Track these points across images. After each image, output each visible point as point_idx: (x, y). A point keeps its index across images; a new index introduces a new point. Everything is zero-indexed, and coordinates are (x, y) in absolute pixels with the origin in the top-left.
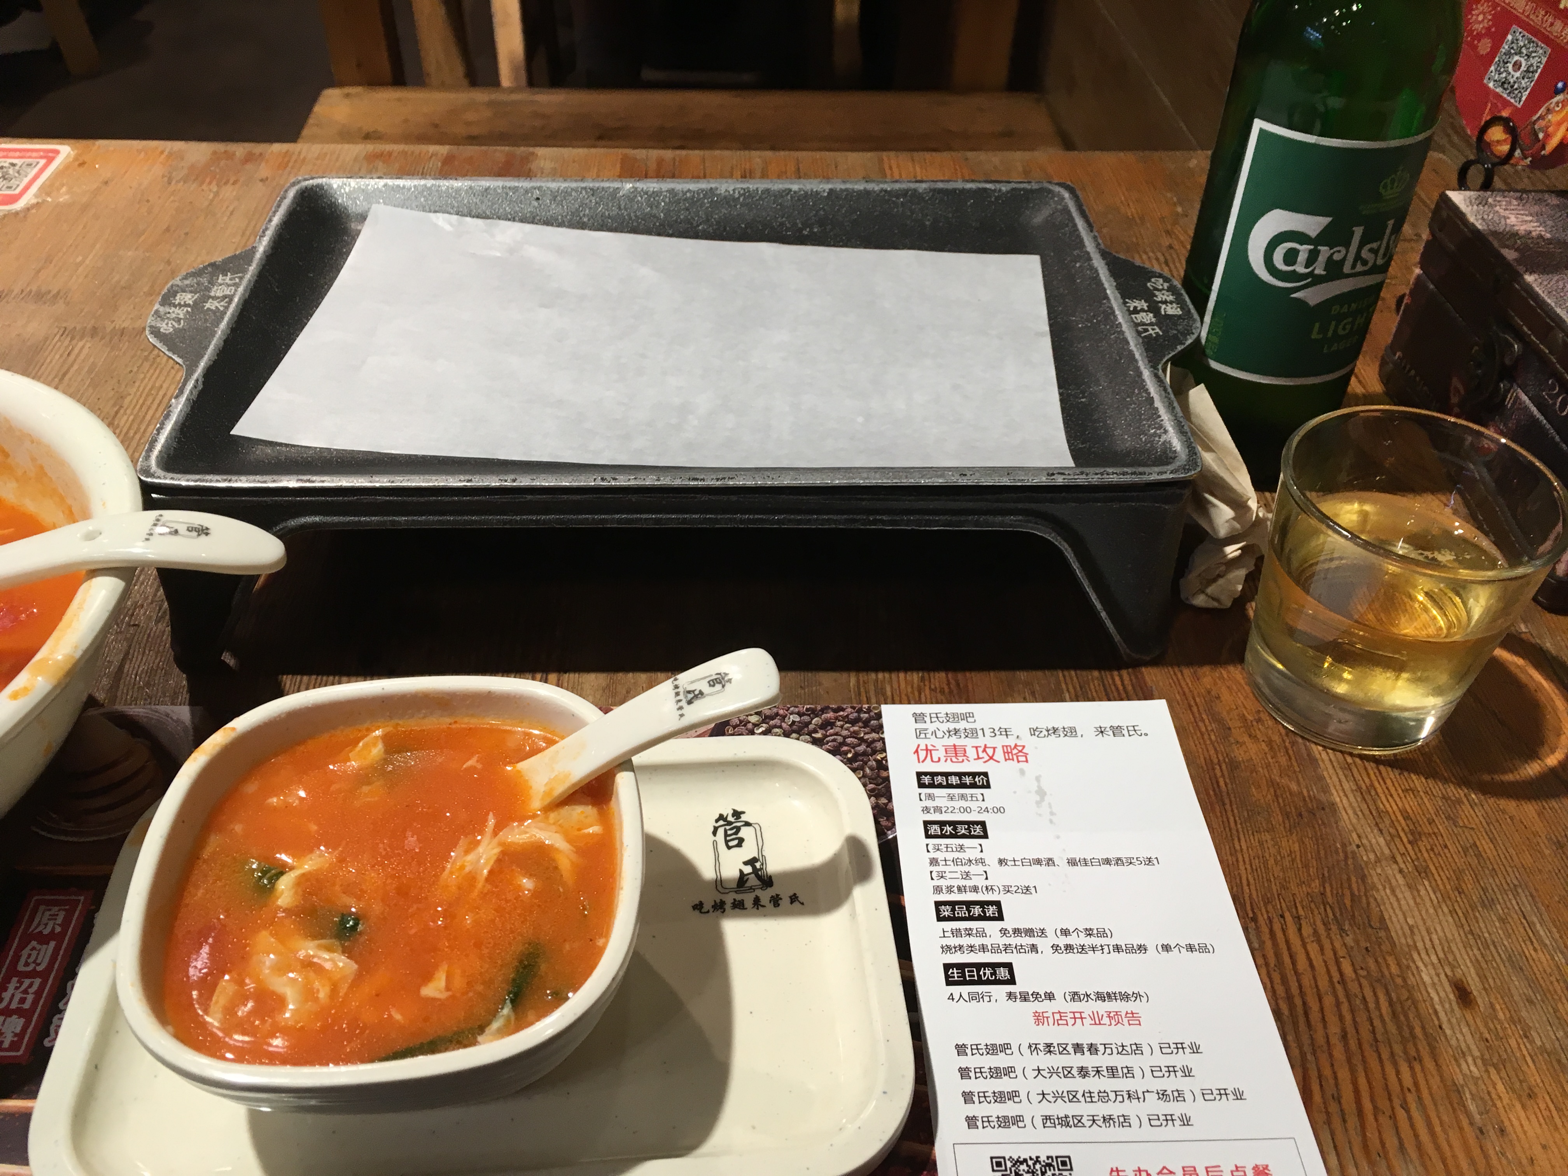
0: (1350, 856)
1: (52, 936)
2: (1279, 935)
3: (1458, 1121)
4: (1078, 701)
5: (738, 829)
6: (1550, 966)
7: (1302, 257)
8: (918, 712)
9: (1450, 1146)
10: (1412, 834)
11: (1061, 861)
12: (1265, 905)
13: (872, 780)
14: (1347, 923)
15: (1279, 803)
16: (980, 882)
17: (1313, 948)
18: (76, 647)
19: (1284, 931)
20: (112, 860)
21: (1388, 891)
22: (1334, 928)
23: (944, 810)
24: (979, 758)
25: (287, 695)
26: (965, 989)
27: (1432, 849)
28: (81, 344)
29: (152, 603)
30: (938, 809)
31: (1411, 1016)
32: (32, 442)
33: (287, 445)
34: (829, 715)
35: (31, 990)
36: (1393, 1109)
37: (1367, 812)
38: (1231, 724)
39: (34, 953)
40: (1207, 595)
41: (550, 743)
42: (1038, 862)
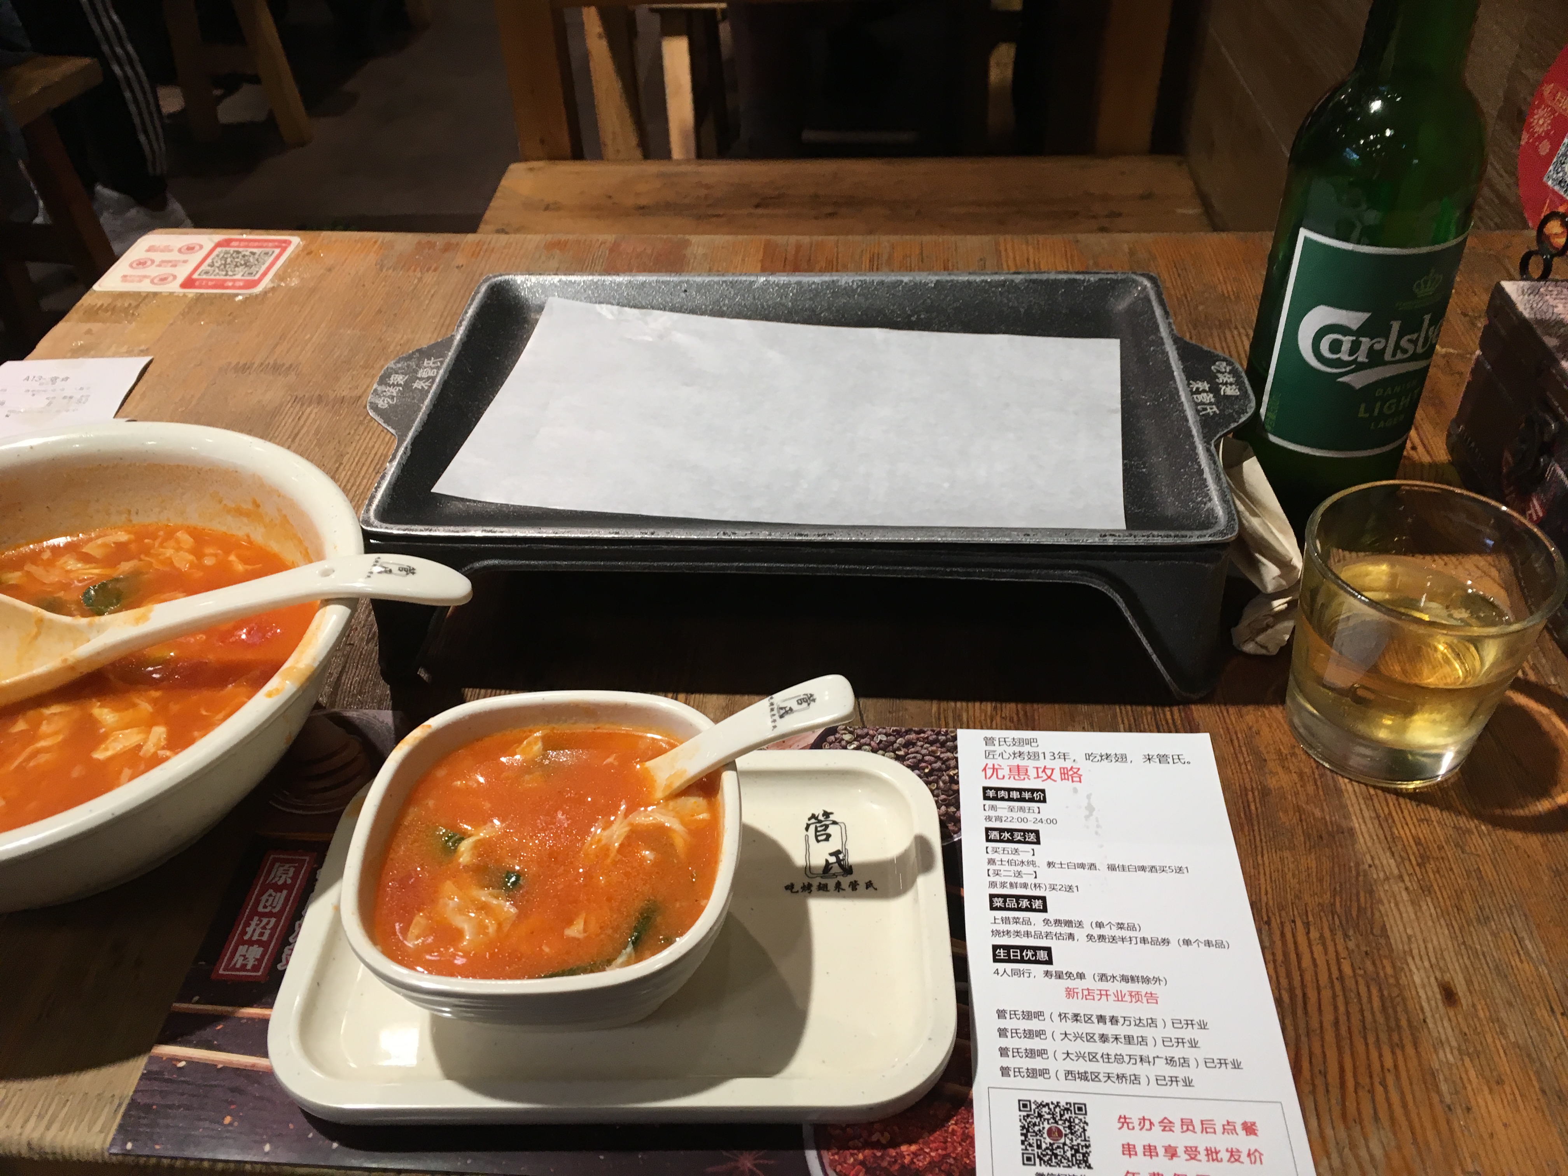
0: (1361, 873)
1: (284, 886)
2: (1289, 936)
3: (1430, 1099)
4: (1130, 731)
5: (827, 827)
6: (1533, 975)
7: (1346, 347)
8: (989, 736)
9: (1420, 1118)
10: (1422, 857)
11: (1102, 866)
12: (1279, 911)
13: (944, 792)
14: (1351, 930)
15: (1302, 826)
16: (1030, 880)
17: (1318, 950)
18: (314, 659)
19: (1294, 935)
20: (332, 829)
21: (1392, 905)
22: (1339, 934)
23: (1004, 819)
24: (1038, 777)
25: (469, 701)
26: (1009, 966)
27: (1438, 872)
28: (309, 410)
29: (364, 626)
30: (999, 819)
31: (1399, 1009)
32: (279, 496)
33: (475, 501)
34: (911, 736)
35: (268, 927)
36: (1372, 1084)
37: (1382, 837)
38: (1267, 757)
39: (271, 899)
40: (1256, 643)
41: (673, 746)
42: (1082, 866)
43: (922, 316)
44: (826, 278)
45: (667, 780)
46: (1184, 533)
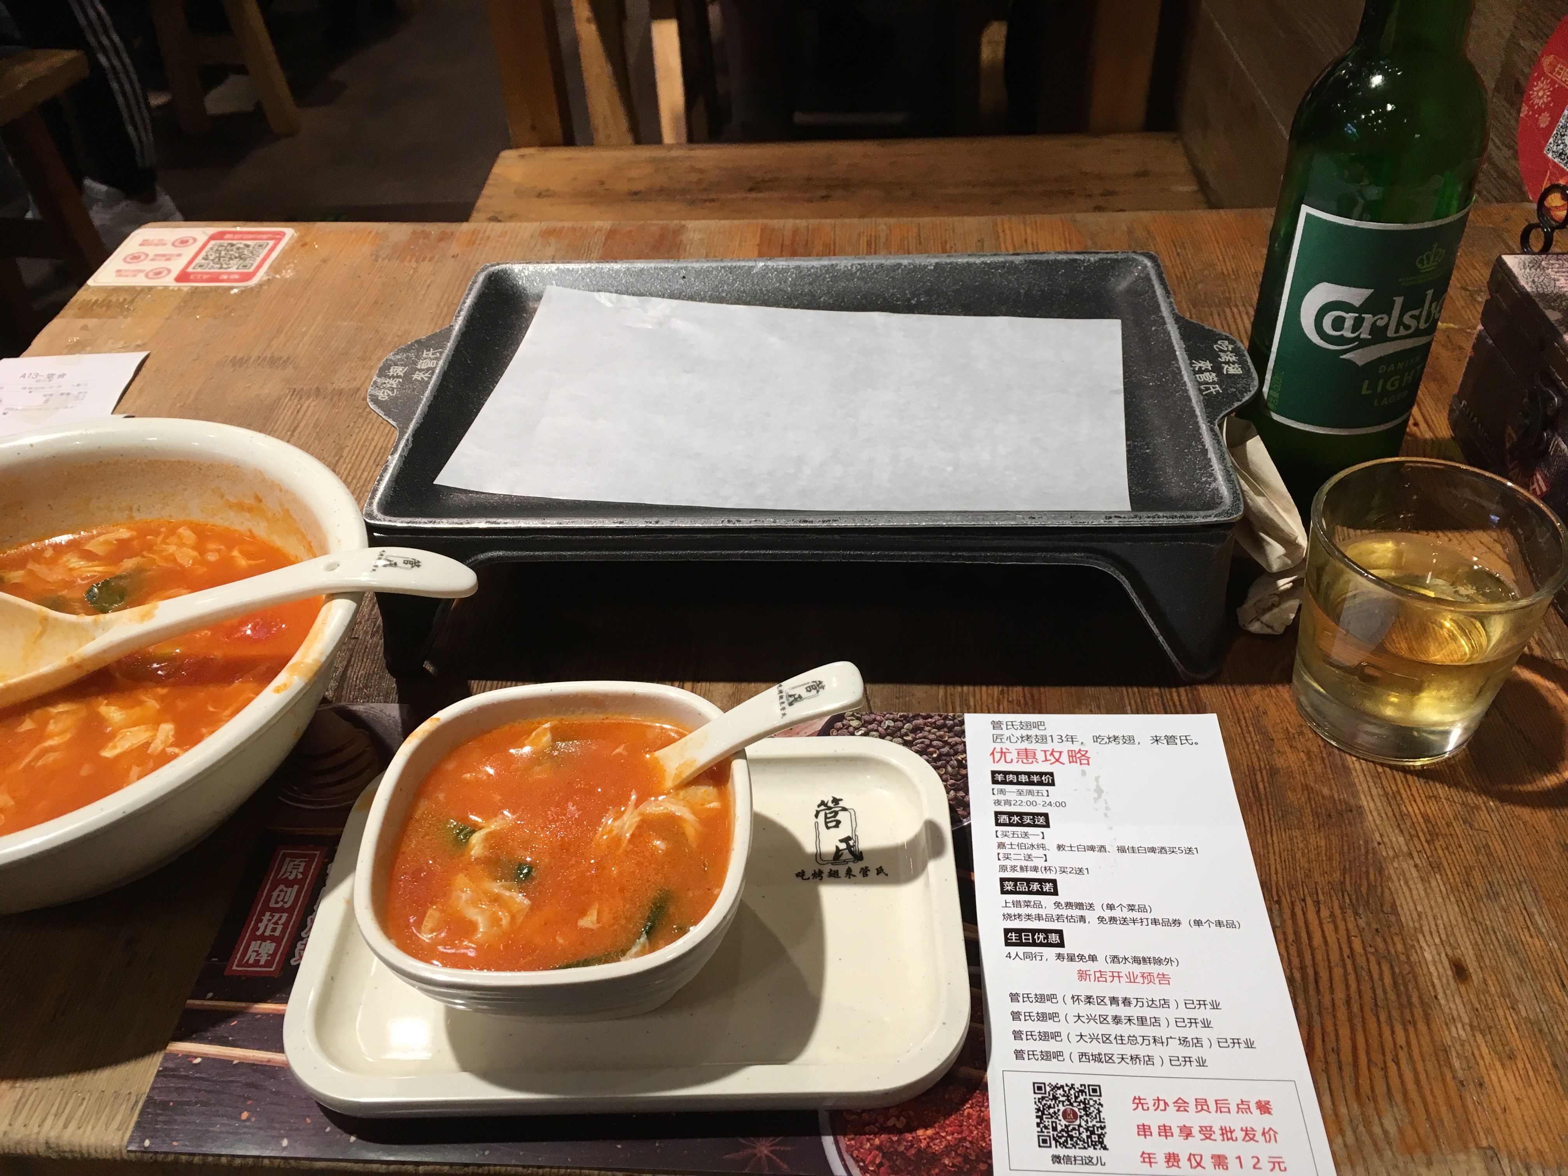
0: (1371, 851)
1: (295, 881)
2: (1300, 916)
3: (1442, 1074)
4: (1138, 713)
5: (836, 813)
6: (1543, 951)
7: (1348, 324)
8: (996, 720)
9: (1433, 1095)
10: (1430, 834)
11: (1112, 848)
12: (1290, 890)
13: (953, 776)
14: (1362, 907)
15: (1311, 805)
16: (1040, 863)
17: (1329, 928)
18: (321, 654)
19: (1304, 914)
20: (343, 823)
21: (1402, 882)
22: (1349, 912)
23: (1013, 803)
24: (1046, 760)
26: (1021, 950)
27: (1447, 848)
28: (307, 403)
29: (368, 620)
30: (1008, 802)
31: (1410, 987)
32: (281, 490)
33: (477, 493)
34: (918, 722)
35: (280, 922)
36: (1385, 1062)
37: (1391, 815)
38: (1274, 736)
39: (282, 894)
40: (1262, 622)
41: (682, 735)
42: (1092, 848)
43: (922, 299)
44: (825, 262)
45: (677, 769)
46: (1189, 513)
